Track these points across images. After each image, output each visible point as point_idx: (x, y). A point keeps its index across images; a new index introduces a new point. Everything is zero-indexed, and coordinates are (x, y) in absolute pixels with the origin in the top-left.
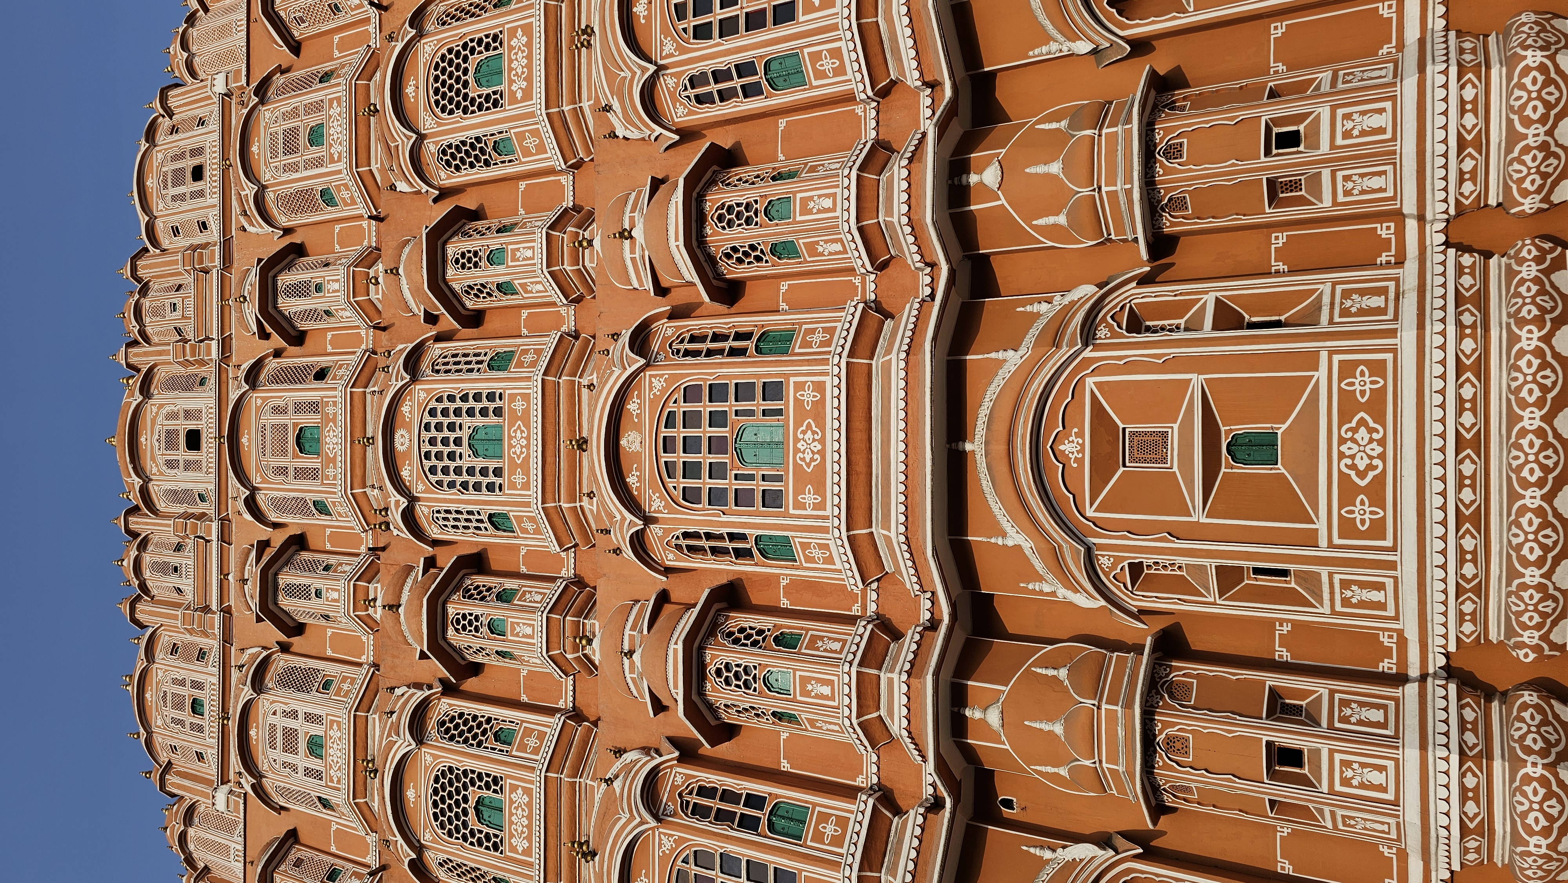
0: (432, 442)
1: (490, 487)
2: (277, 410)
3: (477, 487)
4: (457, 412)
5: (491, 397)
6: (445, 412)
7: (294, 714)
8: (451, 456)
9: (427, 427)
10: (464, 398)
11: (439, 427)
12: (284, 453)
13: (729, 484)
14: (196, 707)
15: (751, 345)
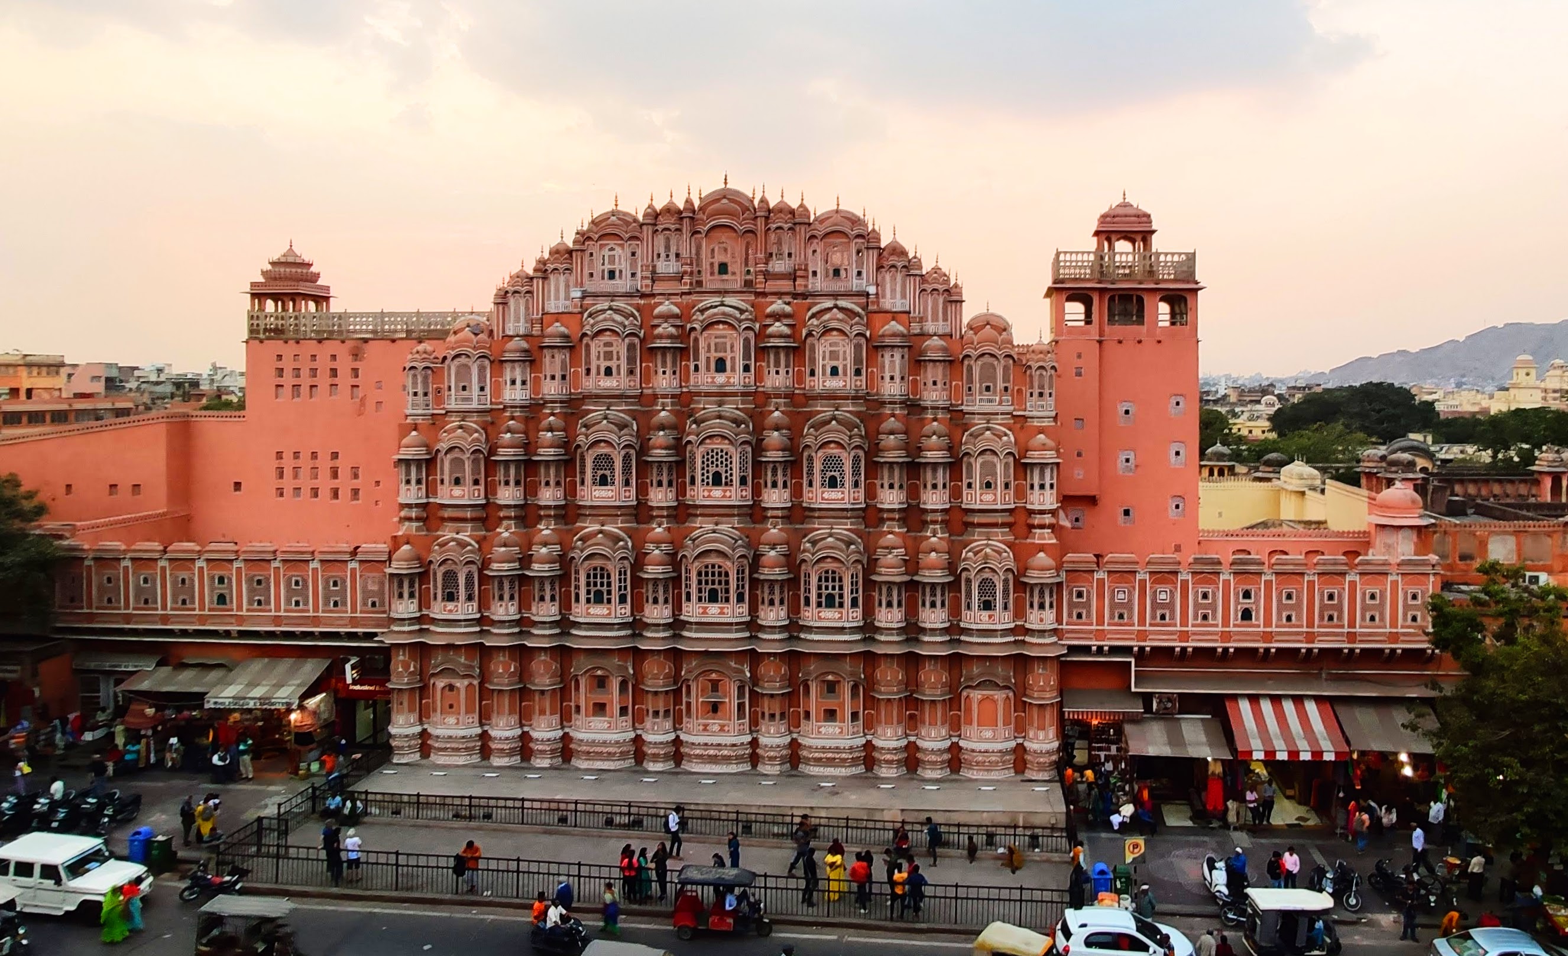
0: (717, 454)
1: (703, 480)
2: (732, 347)
3: (703, 475)
4: (726, 466)
5: (731, 481)
6: (726, 460)
7: (618, 359)
8: (712, 463)
9: (722, 451)
10: (731, 469)
11: (722, 457)
12: (716, 351)
13: (703, 586)
14: (612, 275)
15: (740, 590)
